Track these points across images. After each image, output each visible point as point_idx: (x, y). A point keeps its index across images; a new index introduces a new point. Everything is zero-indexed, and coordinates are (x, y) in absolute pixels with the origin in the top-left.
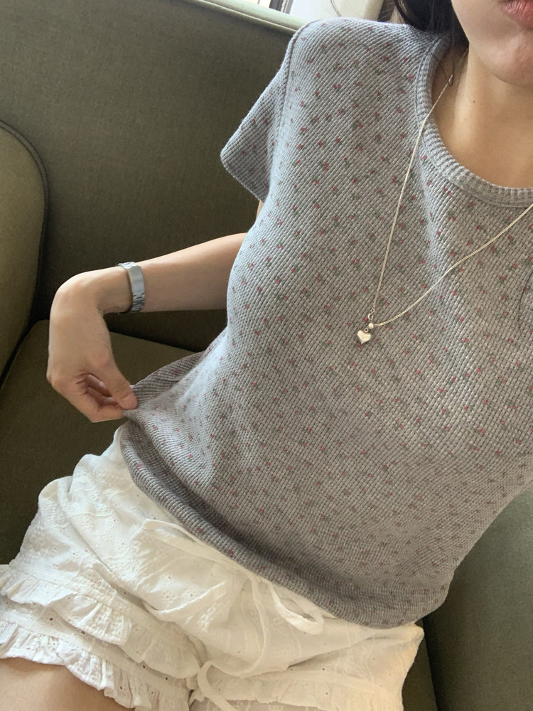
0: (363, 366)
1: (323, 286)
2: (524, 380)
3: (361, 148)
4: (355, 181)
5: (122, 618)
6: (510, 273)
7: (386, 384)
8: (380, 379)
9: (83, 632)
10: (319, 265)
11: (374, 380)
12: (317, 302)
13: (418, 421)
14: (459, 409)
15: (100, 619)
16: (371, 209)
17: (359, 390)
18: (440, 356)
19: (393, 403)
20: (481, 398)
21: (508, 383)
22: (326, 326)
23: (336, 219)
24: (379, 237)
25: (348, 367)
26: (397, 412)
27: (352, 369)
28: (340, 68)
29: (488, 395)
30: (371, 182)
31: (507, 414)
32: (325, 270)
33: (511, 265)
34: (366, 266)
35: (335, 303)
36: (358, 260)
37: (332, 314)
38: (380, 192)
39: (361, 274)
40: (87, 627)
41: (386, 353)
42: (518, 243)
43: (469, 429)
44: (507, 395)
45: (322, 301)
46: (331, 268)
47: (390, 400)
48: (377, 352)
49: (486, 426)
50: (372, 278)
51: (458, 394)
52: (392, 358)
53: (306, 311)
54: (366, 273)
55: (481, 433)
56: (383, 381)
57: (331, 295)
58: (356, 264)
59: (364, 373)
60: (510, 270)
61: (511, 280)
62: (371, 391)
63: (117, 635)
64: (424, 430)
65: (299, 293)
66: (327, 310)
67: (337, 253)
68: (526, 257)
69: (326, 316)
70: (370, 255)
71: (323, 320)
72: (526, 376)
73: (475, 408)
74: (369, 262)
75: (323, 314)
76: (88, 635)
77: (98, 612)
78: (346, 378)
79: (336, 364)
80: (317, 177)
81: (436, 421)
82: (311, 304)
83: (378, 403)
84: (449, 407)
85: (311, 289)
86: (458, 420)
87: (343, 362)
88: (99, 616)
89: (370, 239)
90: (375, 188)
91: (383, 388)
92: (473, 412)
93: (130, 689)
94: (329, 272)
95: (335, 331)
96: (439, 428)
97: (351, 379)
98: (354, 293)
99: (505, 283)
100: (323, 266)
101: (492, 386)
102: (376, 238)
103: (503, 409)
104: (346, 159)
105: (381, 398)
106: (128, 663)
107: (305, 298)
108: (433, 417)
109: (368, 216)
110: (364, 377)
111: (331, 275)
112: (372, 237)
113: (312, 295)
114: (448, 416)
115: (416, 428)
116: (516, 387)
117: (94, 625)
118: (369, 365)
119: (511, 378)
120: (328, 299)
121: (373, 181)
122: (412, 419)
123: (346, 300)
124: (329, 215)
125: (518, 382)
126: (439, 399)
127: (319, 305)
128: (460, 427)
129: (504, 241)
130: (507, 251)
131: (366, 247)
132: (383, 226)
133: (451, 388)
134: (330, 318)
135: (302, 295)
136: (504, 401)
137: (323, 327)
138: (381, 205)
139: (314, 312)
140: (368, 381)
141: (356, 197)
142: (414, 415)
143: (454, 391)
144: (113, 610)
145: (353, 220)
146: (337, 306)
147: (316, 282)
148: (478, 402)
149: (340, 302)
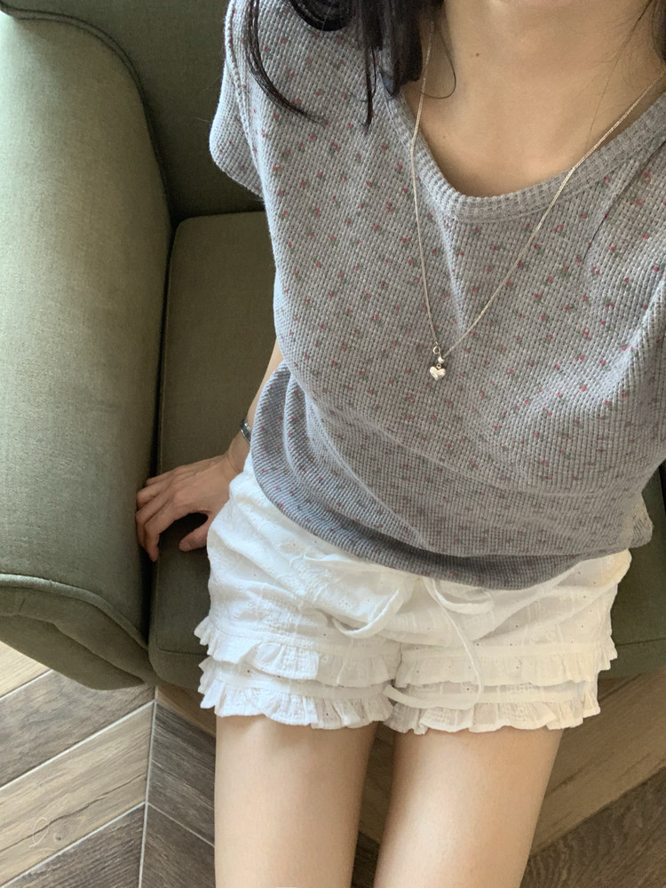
0: (421, 415)
1: (351, 354)
4: (349, 222)
5: (307, 652)
6: (546, 289)
7: (450, 427)
8: (442, 423)
9: (279, 677)
10: (339, 332)
11: (436, 426)
12: (350, 371)
15: (287, 660)
16: (374, 253)
17: (425, 439)
18: (490, 391)
19: (462, 444)
23: (341, 275)
24: (391, 283)
25: (406, 422)
26: (468, 452)
27: (410, 423)
28: (293, 75)
30: (364, 220)
32: (347, 336)
33: (545, 278)
34: (388, 319)
35: (369, 367)
36: (377, 316)
37: (370, 378)
38: (377, 228)
39: (385, 329)
40: (278, 670)
41: (440, 395)
42: (547, 251)
45: (355, 368)
46: (353, 332)
47: (458, 442)
48: (431, 397)
50: (399, 329)
52: (448, 398)
54: (390, 326)
56: (446, 424)
57: (362, 359)
58: (377, 320)
59: (423, 422)
60: (546, 285)
61: (548, 297)
62: (437, 438)
63: (307, 671)
65: (330, 367)
66: (364, 376)
67: (354, 313)
68: (561, 266)
69: (364, 382)
70: (387, 307)
71: (363, 387)
74: (390, 314)
75: (361, 380)
76: (283, 678)
77: (284, 654)
78: (408, 432)
79: (392, 424)
80: (311, 228)
82: (345, 374)
83: (447, 448)
85: (340, 360)
87: (398, 420)
88: (286, 657)
89: (382, 289)
90: (371, 225)
91: (448, 432)
93: (336, 712)
94: (352, 337)
95: (379, 393)
97: (413, 431)
98: (385, 351)
99: (542, 301)
100: (344, 333)
102: (388, 285)
104: (334, 197)
105: (449, 442)
106: (327, 690)
107: (337, 370)
109: (372, 262)
110: (425, 427)
111: (355, 339)
112: (384, 285)
113: (343, 366)
117: (284, 667)
118: (427, 412)
120: (361, 365)
121: (367, 217)
123: (379, 361)
124: (334, 272)
127: (354, 373)
129: (531, 252)
130: (537, 262)
131: (381, 298)
132: (392, 269)
134: (369, 382)
135: (333, 368)
138: (382, 244)
139: (352, 381)
140: (431, 430)
144: (298, 649)
145: (358, 272)
146: (372, 369)
147: (342, 352)
149: (373, 364)
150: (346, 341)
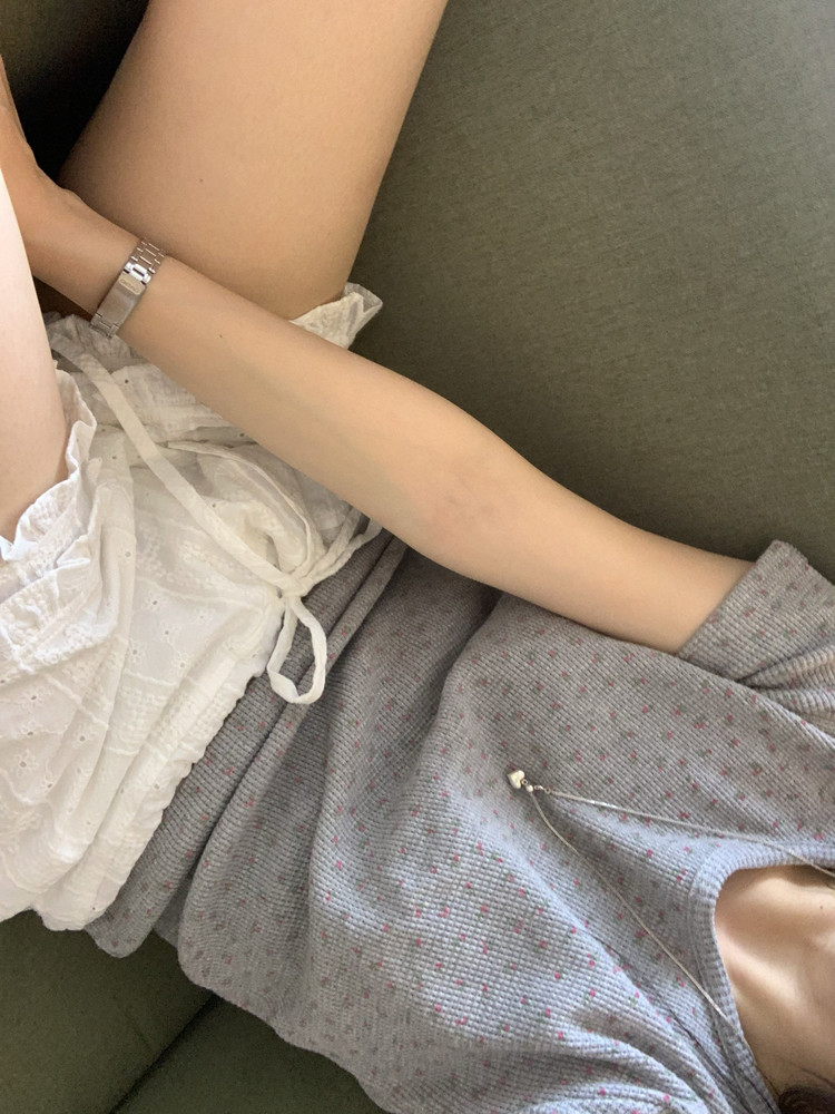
1: (545, 711)
2: (523, 956)
3: (726, 773)
4: (682, 763)
10: (573, 707)
12: (527, 702)
13: (430, 831)
14: (465, 877)
16: (644, 782)
20: (488, 902)
21: (515, 934)
22: (498, 714)
24: (610, 789)
29: (493, 910)
30: (681, 783)
31: (476, 942)
32: (566, 715)
34: (572, 770)
36: (580, 759)
38: (669, 795)
43: (444, 896)
44: (500, 937)
45: (528, 709)
46: (569, 723)
49: (453, 917)
50: (558, 777)
51: (483, 871)
53: (515, 688)
54: (564, 769)
55: (442, 913)
57: (535, 721)
58: (574, 756)
64: (421, 843)
65: (537, 679)
66: (517, 716)
67: (588, 732)
69: (510, 713)
70: (585, 775)
71: (505, 710)
72: (529, 958)
73: (473, 897)
74: (577, 774)
75: (513, 710)
80: (684, 712)
81: (438, 852)
82: (525, 694)
84: (463, 865)
85: (542, 695)
86: (451, 880)
89: (606, 777)
90: (673, 789)
92: (467, 896)
94: (564, 719)
95: (493, 725)
96: (432, 860)
100: (571, 712)
101: (507, 914)
102: (609, 785)
103: (481, 934)
104: (710, 752)
107: (531, 687)
108: (441, 848)
109: (635, 777)
111: (561, 722)
113: (535, 696)
114: (452, 865)
115: (420, 831)
116: (512, 946)
119: (523, 938)
120: (530, 717)
121: (682, 787)
122: (429, 822)
123: (529, 740)
124: (635, 726)
125: (519, 949)
126: (469, 848)
127: (524, 706)
128: (443, 885)
131: (597, 772)
132: (623, 796)
133: (488, 860)
134: (509, 719)
135: (534, 683)
136: (491, 934)
137: (498, 710)
138: (651, 795)
139: (514, 699)
141: (661, 763)
142: (435, 823)
143: (486, 865)
145: (629, 756)
146: (522, 729)
147: (550, 702)
148: (481, 900)
149: (527, 733)
150: (562, 711)
